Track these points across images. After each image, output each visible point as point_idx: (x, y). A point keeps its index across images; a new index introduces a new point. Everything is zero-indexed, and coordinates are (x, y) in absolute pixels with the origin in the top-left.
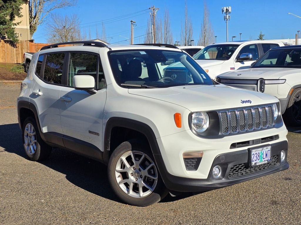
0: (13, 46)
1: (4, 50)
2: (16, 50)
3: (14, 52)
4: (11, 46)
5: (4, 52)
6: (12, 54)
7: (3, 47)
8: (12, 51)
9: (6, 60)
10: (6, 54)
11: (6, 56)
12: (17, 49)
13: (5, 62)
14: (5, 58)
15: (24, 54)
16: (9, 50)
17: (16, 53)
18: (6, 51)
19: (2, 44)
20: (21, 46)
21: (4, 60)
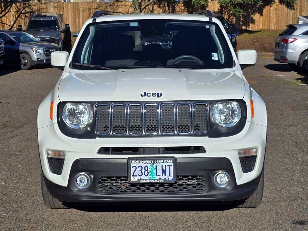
0: (290, 9)
1: (278, 13)
2: (293, 13)
3: (290, 15)
4: (288, 8)
5: (277, 15)
6: (287, 18)
7: (277, 9)
8: (287, 15)
9: (279, 26)
10: (280, 18)
11: (280, 21)
12: (295, 11)
13: (277, 29)
14: (278, 24)
15: (299, 18)
16: (284, 13)
17: (293, 17)
18: (280, 14)
19: (277, 5)
20: (300, 7)
21: (277, 27)
